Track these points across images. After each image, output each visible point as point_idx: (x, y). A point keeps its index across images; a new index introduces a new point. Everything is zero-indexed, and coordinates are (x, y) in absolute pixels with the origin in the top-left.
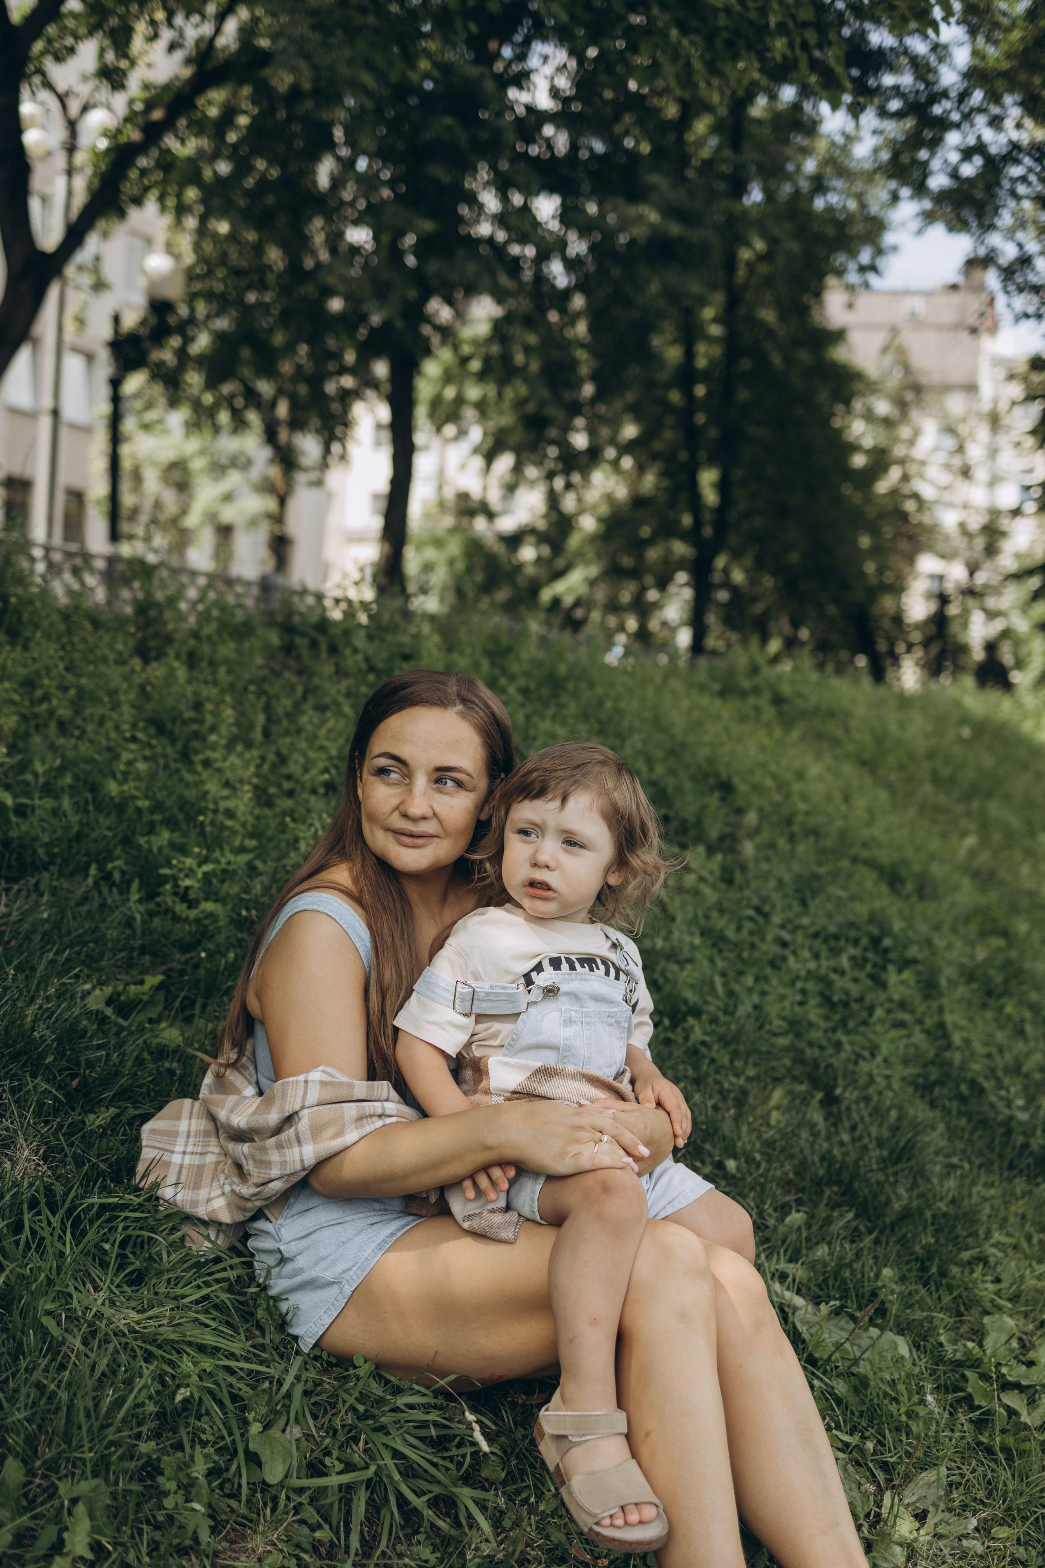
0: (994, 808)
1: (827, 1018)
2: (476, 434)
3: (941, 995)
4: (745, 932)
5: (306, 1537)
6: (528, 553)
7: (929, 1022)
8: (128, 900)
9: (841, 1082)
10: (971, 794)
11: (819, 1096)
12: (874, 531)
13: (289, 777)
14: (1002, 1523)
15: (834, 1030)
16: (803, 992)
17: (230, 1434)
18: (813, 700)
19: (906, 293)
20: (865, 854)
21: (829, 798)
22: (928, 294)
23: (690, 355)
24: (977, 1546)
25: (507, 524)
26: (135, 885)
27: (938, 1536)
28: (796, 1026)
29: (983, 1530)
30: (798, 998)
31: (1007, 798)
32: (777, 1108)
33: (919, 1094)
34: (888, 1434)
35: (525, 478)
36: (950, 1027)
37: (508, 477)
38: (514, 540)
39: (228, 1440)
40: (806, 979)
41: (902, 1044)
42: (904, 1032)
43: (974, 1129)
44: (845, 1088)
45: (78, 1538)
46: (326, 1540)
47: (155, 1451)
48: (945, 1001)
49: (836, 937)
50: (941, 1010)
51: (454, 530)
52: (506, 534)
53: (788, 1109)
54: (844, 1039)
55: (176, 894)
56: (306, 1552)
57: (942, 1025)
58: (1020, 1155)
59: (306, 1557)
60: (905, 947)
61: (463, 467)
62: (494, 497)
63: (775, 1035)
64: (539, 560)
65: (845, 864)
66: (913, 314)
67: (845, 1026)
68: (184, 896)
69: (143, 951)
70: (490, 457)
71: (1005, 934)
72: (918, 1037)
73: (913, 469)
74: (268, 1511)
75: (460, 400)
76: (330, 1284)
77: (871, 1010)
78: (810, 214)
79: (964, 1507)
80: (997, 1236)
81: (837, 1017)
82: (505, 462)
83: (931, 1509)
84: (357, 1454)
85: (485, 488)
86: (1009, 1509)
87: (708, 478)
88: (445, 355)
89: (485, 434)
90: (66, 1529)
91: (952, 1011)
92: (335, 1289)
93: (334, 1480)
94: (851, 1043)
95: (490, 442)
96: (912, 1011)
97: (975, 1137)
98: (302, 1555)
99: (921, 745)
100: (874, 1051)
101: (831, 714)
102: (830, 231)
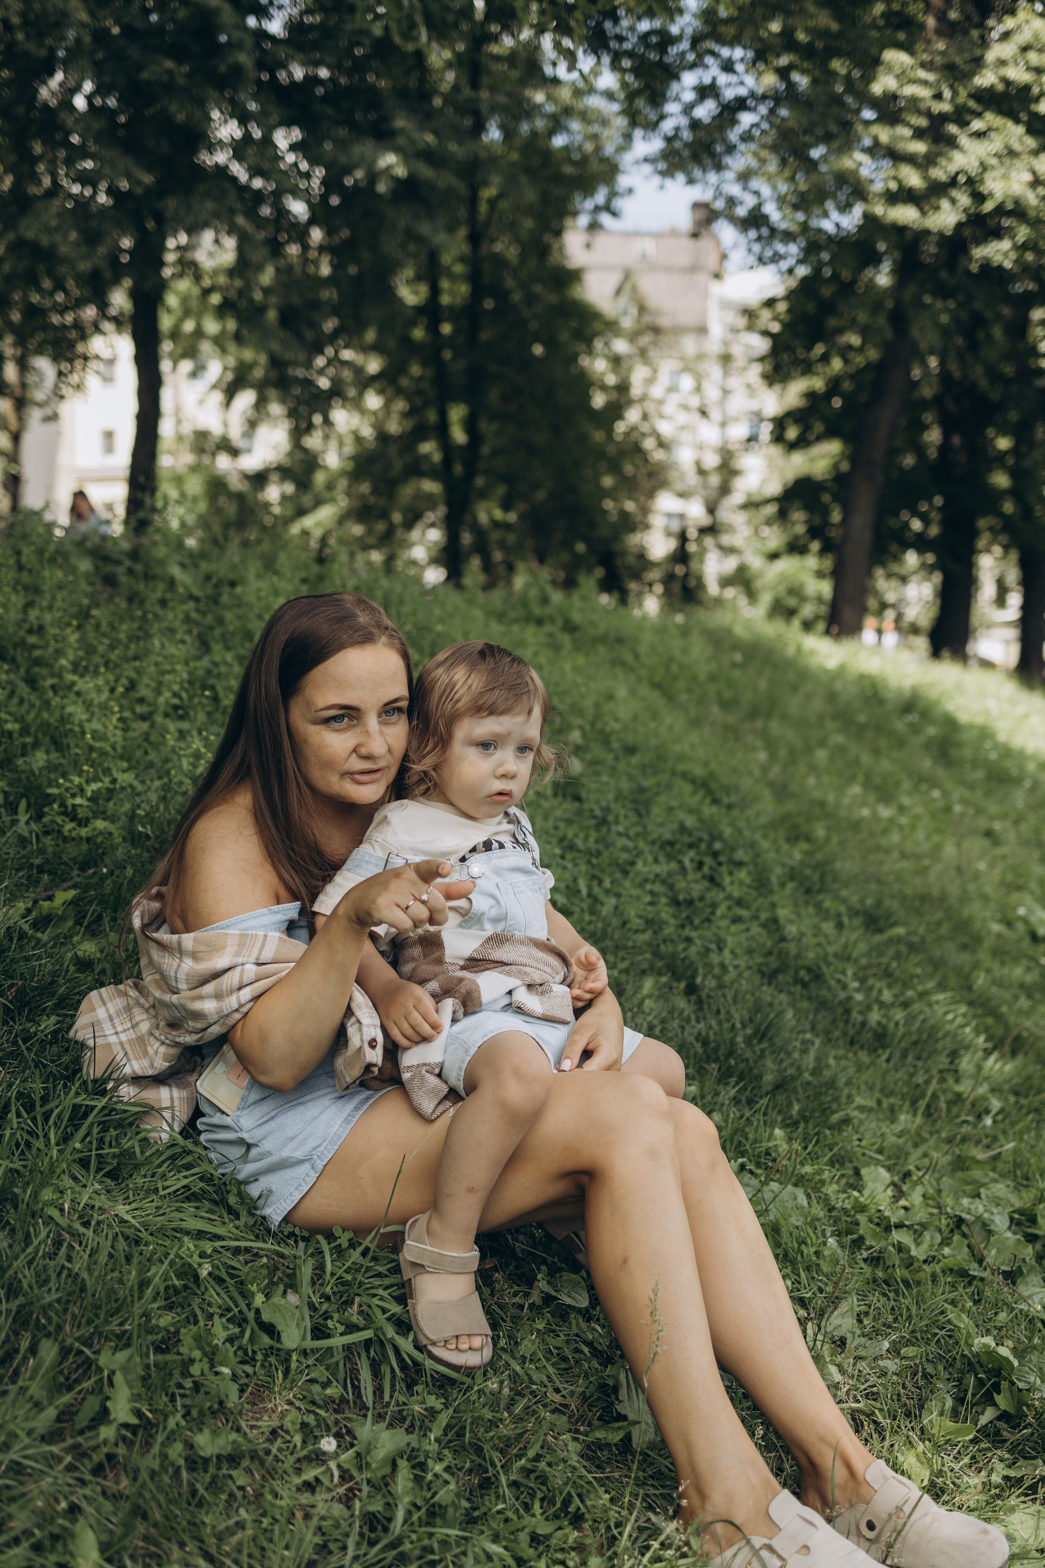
0: (775, 727)
1: (674, 916)
2: (215, 369)
3: (771, 892)
4: (592, 840)
5: (319, 1394)
6: (273, 493)
7: (764, 916)
8: (18, 821)
9: (701, 971)
10: (753, 714)
11: (682, 985)
12: (615, 468)
13: (141, 701)
14: (909, 1343)
15: (683, 926)
16: (652, 893)
17: (237, 1306)
18: (602, 628)
19: (636, 234)
20: (681, 767)
21: (635, 717)
22: (658, 236)
23: (435, 291)
24: (891, 1365)
25: (252, 462)
26: (23, 804)
27: (858, 1358)
28: (651, 923)
29: (895, 1351)
30: (648, 898)
31: (785, 718)
32: (650, 996)
33: (766, 981)
34: (803, 1274)
35: (268, 415)
36: (782, 921)
37: (250, 413)
38: (259, 479)
39: (236, 1310)
40: (654, 882)
41: (743, 937)
42: (742, 927)
43: (817, 1012)
44: (705, 976)
45: (119, 1406)
46: (337, 1396)
47: (173, 1324)
48: (776, 898)
49: (671, 843)
50: (773, 906)
51: (195, 469)
52: (250, 473)
53: (659, 997)
54: (694, 934)
55: (65, 813)
56: (319, 1407)
57: (775, 920)
58: (859, 1032)
59: (322, 1412)
60: (733, 849)
61: (201, 402)
62: (235, 434)
63: (636, 931)
64: (284, 498)
65: (665, 778)
66: (644, 256)
67: (691, 923)
68: (72, 814)
69: (41, 870)
70: (230, 391)
71: (808, 839)
72: (756, 929)
73: (650, 407)
74: (280, 1375)
75: (199, 333)
76: (300, 1162)
77: (714, 906)
78: (547, 154)
79: (877, 1332)
80: (859, 1100)
81: (684, 915)
82: (246, 399)
83: (849, 1335)
84: (353, 1314)
85: (226, 424)
86: (913, 1332)
87: (457, 413)
88: (184, 285)
89: (226, 368)
90: (108, 1398)
91: (783, 906)
92: (307, 1166)
93: (338, 1341)
94: (701, 937)
95: (230, 376)
96: (748, 907)
97: (820, 1017)
98: (318, 1411)
99: (703, 670)
100: (720, 945)
101: (620, 640)
102: (568, 170)
